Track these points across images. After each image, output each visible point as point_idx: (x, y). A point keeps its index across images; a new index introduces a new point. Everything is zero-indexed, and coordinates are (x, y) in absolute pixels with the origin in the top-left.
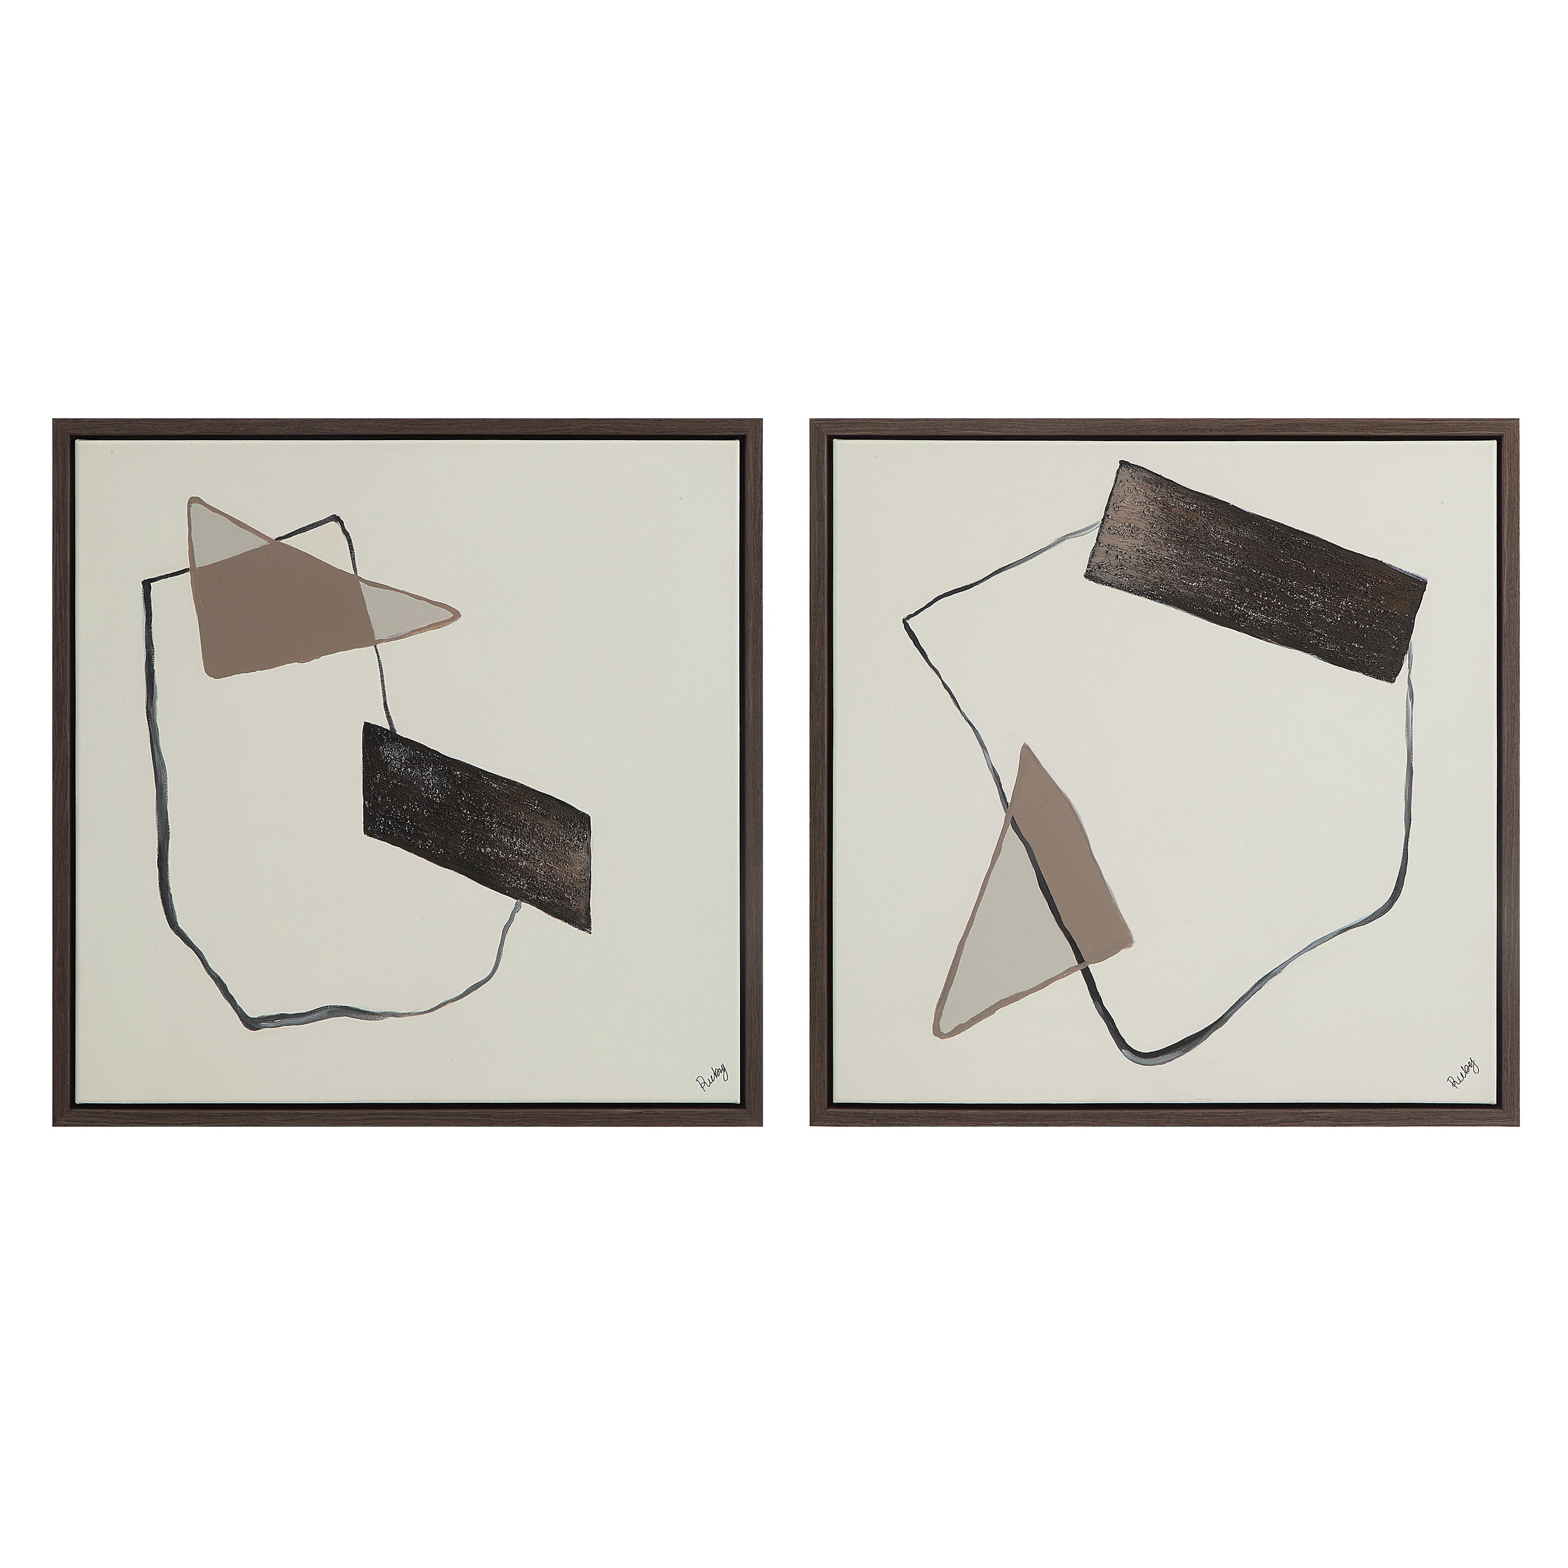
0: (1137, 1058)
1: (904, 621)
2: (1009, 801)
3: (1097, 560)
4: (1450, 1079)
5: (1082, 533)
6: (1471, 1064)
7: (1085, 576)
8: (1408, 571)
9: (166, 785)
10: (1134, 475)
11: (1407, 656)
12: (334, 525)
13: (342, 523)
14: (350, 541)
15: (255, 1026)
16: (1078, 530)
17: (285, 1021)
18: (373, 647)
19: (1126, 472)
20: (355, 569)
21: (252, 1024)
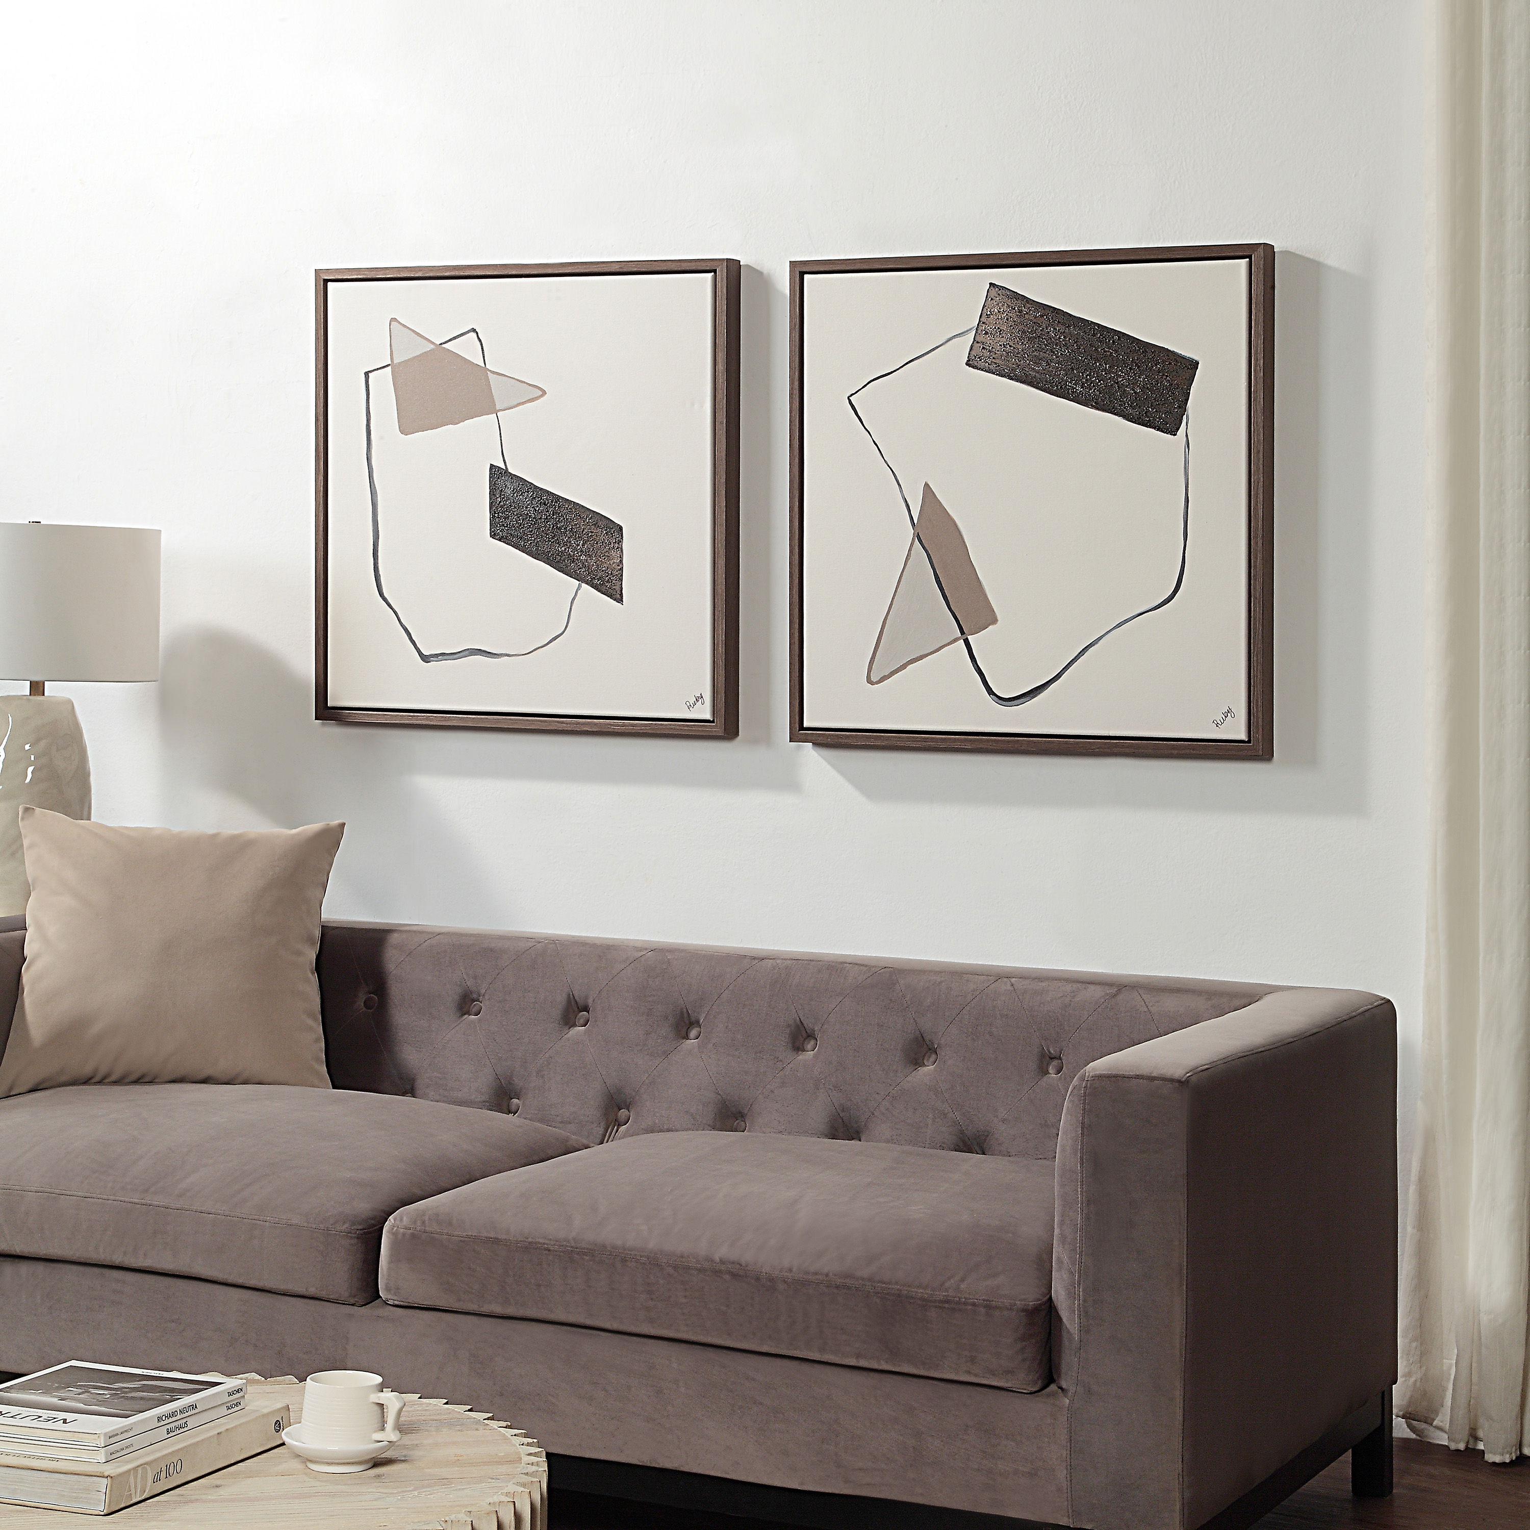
0: (1000, 702)
1: (848, 398)
2: (916, 522)
3: (973, 353)
4: (1215, 721)
5: (964, 334)
6: (1229, 711)
7: (966, 364)
8: (1186, 355)
9: (377, 504)
10: (1000, 292)
11: (1185, 417)
12: (473, 335)
13: (477, 333)
14: (482, 345)
15: (427, 659)
16: (962, 332)
17: (445, 657)
18: (495, 414)
19: (994, 292)
20: (485, 364)
21: (425, 658)
